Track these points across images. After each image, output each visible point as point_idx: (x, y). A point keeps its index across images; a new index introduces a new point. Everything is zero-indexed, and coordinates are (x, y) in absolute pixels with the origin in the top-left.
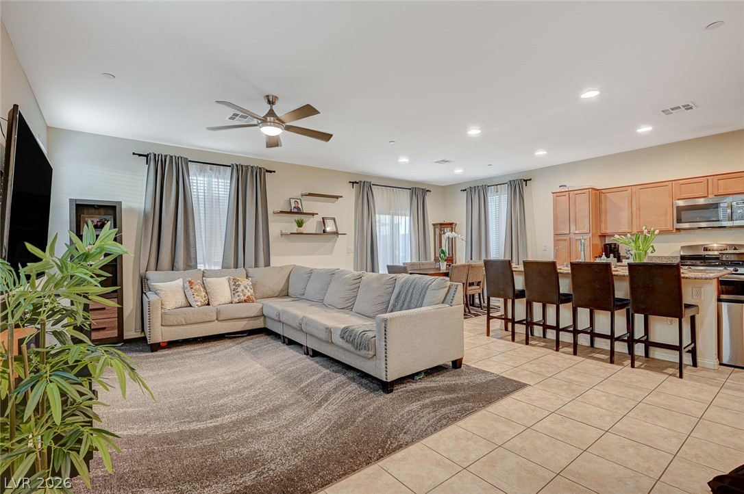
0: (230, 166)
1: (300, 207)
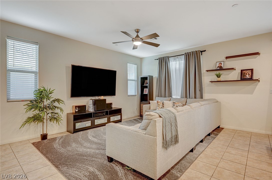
0: (184, 55)
1: (222, 65)
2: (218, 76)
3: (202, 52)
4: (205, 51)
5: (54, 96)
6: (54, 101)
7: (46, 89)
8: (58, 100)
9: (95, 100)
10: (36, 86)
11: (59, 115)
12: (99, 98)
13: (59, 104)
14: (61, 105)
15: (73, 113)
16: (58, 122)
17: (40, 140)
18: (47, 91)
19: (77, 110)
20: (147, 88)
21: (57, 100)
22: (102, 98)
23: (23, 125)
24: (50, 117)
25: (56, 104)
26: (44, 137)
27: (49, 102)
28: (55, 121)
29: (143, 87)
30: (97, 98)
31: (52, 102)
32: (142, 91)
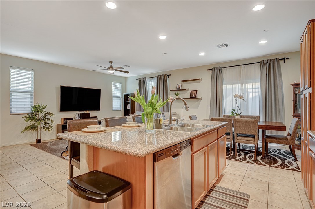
1: (180, 87)
2: (177, 95)
3: (168, 75)
4: (170, 75)
5: (46, 111)
6: (46, 114)
7: (40, 105)
8: (50, 114)
9: (81, 114)
10: (31, 103)
11: (51, 125)
12: (84, 112)
13: (51, 116)
14: (51, 117)
15: (62, 124)
16: (50, 131)
17: (36, 143)
18: (41, 107)
19: (65, 121)
20: (129, 104)
21: (48, 113)
22: (88, 112)
23: (23, 131)
24: (43, 126)
25: (48, 116)
26: (39, 141)
27: (42, 115)
28: (47, 130)
29: (126, 103)
30: (83, 112)
31: (44, 115)
32: (126, 106)
